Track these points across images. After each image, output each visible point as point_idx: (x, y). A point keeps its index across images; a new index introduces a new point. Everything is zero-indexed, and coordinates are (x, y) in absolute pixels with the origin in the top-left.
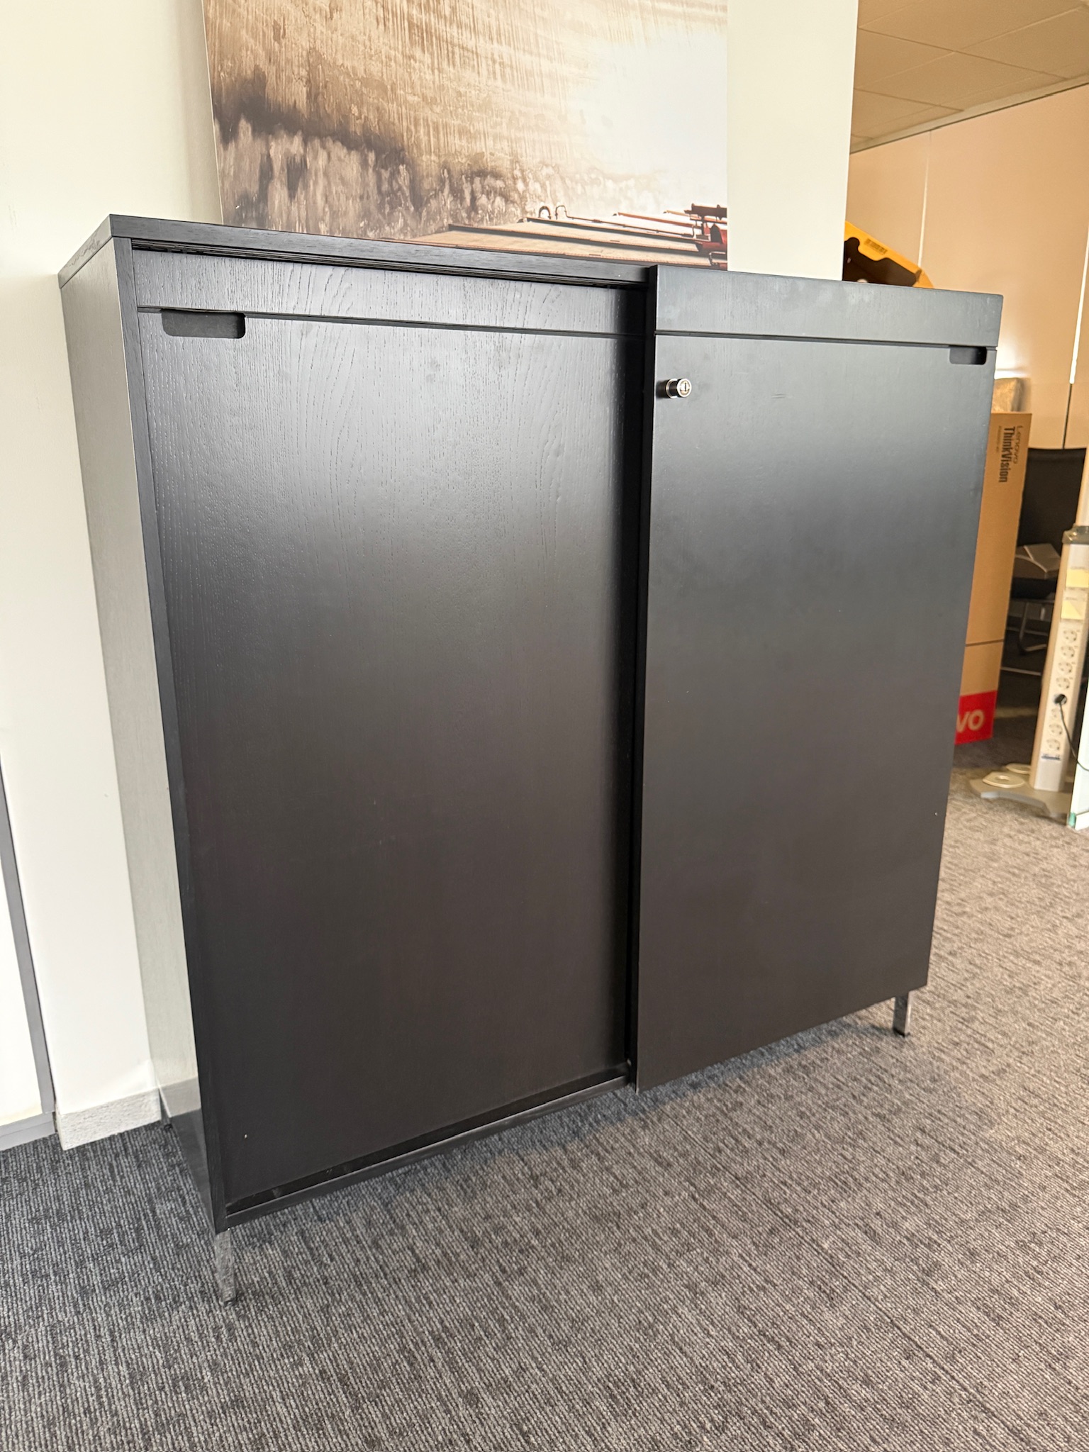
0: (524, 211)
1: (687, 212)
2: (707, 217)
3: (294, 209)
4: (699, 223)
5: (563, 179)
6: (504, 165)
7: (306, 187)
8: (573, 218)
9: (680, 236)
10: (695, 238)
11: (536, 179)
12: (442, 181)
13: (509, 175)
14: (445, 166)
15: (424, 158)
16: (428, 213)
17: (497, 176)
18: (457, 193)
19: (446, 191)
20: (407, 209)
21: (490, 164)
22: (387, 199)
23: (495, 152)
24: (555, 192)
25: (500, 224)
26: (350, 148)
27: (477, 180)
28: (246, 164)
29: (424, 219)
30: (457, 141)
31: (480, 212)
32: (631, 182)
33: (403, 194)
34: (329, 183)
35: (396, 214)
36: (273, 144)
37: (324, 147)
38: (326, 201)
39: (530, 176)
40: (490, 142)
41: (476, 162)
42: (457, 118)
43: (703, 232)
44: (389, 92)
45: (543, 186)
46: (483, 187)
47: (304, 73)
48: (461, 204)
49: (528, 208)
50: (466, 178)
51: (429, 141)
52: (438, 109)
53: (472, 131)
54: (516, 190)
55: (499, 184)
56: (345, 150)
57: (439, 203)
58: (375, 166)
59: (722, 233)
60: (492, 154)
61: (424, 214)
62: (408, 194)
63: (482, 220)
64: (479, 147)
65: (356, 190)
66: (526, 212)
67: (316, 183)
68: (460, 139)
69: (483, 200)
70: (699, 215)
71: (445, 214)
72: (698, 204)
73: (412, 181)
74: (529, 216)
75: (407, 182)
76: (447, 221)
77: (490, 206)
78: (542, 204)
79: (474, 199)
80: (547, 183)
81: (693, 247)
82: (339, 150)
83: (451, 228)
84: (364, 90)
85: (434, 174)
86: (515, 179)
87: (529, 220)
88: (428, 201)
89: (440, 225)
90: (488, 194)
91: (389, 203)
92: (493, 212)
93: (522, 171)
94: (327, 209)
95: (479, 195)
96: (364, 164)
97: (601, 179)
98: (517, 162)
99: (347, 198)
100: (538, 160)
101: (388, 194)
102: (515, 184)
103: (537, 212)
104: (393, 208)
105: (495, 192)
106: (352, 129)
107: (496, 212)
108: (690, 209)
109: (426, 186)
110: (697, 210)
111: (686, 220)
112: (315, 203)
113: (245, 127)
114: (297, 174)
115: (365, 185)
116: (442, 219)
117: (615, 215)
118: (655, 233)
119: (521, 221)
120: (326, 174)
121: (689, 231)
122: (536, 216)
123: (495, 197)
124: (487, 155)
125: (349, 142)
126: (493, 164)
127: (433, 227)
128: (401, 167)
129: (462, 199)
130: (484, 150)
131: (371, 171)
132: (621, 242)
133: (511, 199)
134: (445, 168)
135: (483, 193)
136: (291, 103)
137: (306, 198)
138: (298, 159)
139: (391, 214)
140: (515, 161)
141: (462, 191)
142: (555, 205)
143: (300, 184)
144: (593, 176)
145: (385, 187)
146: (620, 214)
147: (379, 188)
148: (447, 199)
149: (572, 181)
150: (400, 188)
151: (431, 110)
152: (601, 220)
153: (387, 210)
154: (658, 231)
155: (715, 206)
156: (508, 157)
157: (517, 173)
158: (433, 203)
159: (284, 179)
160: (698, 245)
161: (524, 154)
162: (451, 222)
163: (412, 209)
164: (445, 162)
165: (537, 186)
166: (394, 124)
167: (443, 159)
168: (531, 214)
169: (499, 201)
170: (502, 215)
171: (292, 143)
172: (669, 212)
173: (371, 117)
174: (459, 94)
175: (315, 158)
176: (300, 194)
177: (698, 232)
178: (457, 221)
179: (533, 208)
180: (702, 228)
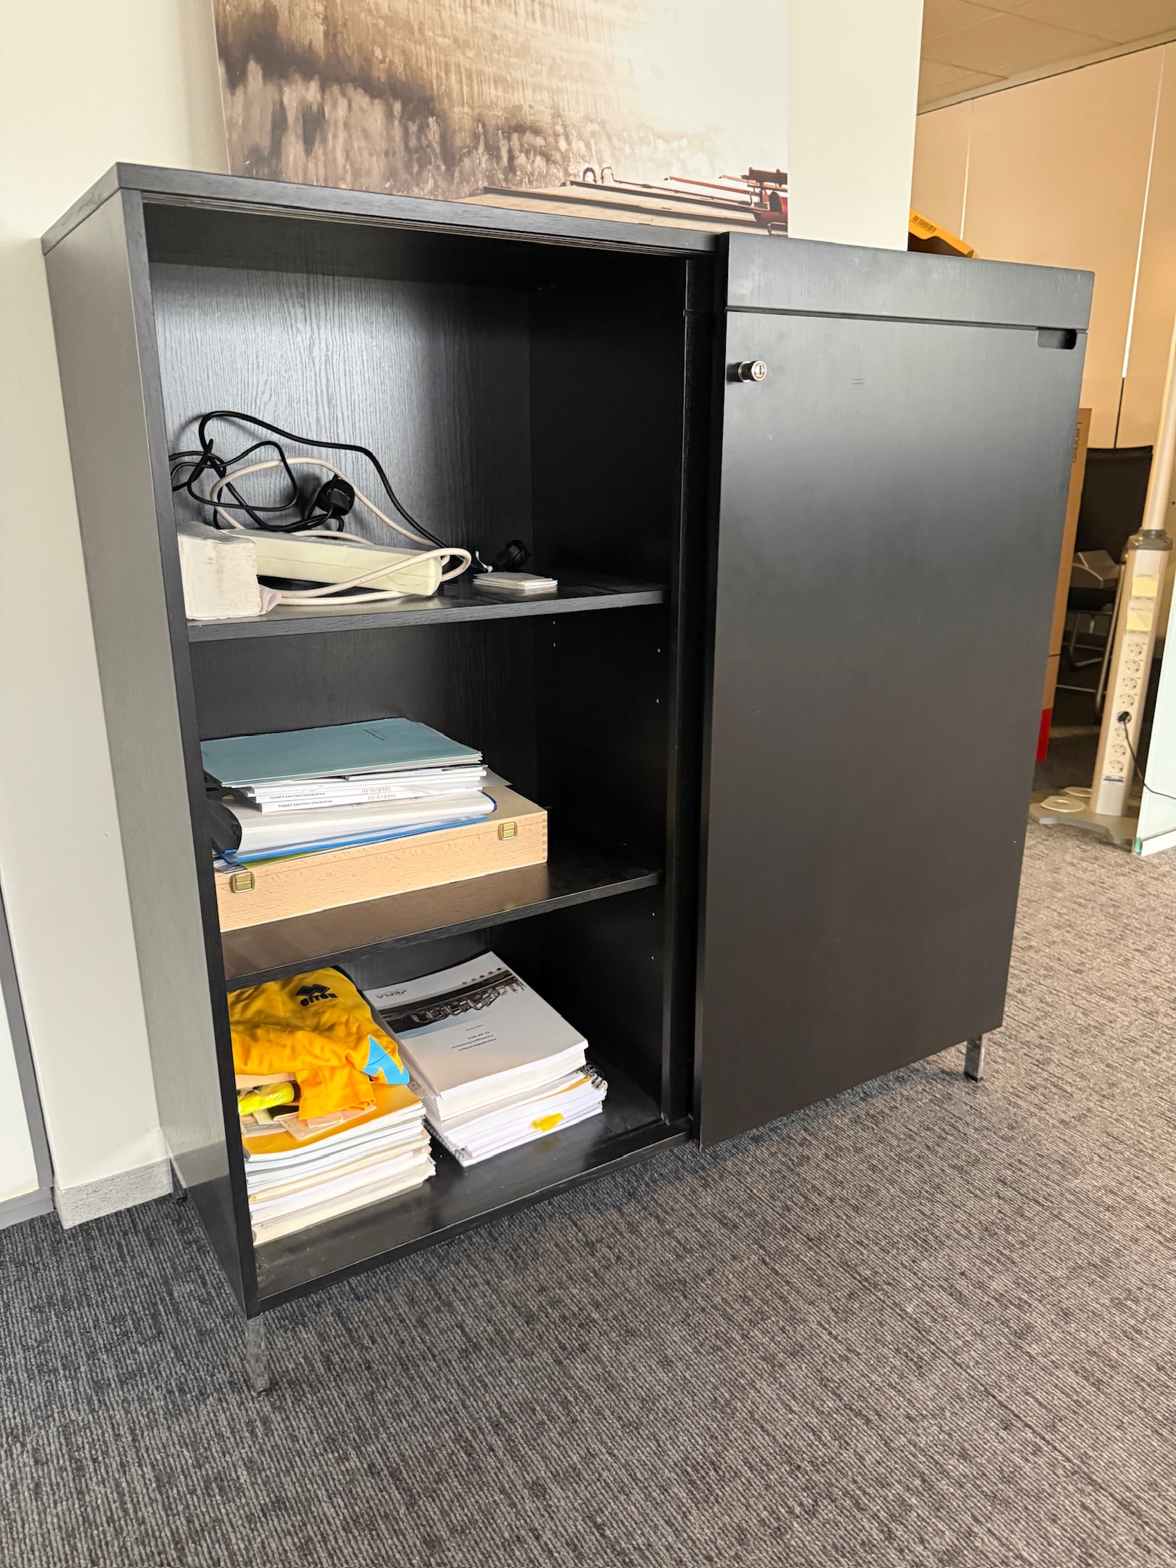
0: (567, 173)
1: (744, 177)
2: (767, 184)
3: (311, 165)
4: (758, 190)
5: (609, 137)
6: (545, 119)
7: (324, 141)
8: (621, 182)
9: (737, 204)
10: (753, 205)
11: (580, 137)
12: (476, 137)
13: (551, 131)
14: (479, 119)
15: (456, 110)
16: (461, 173)
17: (537, 132)
18: (493, 151)
19: (481, 148)
20: (438, 168)
21: (529, 118)
22: (416, 156)
23: (535, 105)
24: (601, 151)
25: (540, 187)
26: (373, 97)
27: (515, 136)
28: (256, 113)
29: (456, 180)
30: (492, 91)
31: (519, 173)
32: (684, 142)
33: (433, 150)
34: (350, 137)
35: (425, 173)
36: (286, 89)
37: (344, 94)
38: (348, 158)
39: (574, 132)
40: (529, 93)
41: (513, 115)
42: (492, 64)
43: (761, 200)
44: (417, 33)
45: (588, 146)
46: (522, 145)
47: (320, 8)
48: (498, 163)
49: (572, 170)
50: (503, 133)
51: (462, 90)
52: (470, 54)
53: (509, 79)
54: (558, 149)
55: (539, 141)
56: (367, 99)
57: (472, 162)
58: (401, 118)
59: (782, 202)
60: (531, 107)
61: (457, 174)
62: (438, 151)
63: (521, 182)
64: (517, 98)
65: (382, 145)
66: (569, 175)
67: (335, 137)
68: (496, 88)
69: (521, 159)
70: (757, 181)
71: (479, 176)
72: (756, 168)
73: (443, 136)
74: (572, 179)
75: (437, 136)
76: (481, 185)
77: (529, 166)
78: (587, 166)
79: (511, 158)
80: (592, 142)
81: (750, 217)
82: (361, 99)
83: (487, 191)
84: (389, 30)
85: (467, 127)
86: (556, 135)
87: (573, 183)
88: (461, 160)
89: (475, 187)
90: (527, 153)
91: (419, 161)
92: (532, 174)
93: (565, 127)
94: (348, 167)
95: (517, 153)
96: (389, 115)
97: (652, 138)
98: (559, 116)
99: (371, 154)
100: (582, 114)
101: (416, 151)
102: (557, 142)
103: (581, 175)
104: (421, 167)
105: (535, 151)
106: (375, 74)
107: (536, 174)
108: (748, 174)
109: (458, 142)
110: (755, 176)
111: (743, 186)
112: (335, 159)
113: (254, 70)
114: (313, 125)
115: (390, 139)
116: (476, 181)
117: (666, 179)
118: (710, 200)
119: (564, 184)
120: (346, 125)
121: (746, 198)
122: (580, 180)
123: (535, 156)
124: (526, 108)
125: (372, 89)
126: (532, 118)
127: (466, 189)
128: (431, 120)
129: (499, 158)
130: (522, 102)
131: (396, 123)
132: (673, 210)
133: (553, 158)
134: (480, 121)
135: (521, 151)
136: (307, 42)
137: (325, 154)
138: (315, 108)
139: (419, 173)
140: (557, 115)
141: (498, 149)
142: (600, 165)
143: (318, 138)
144: (642, 134)
145: (413, 143)
146: (672, 178)
147: (406, 144)
148: (481, 157)
149: (619, 139)
150: (429, 145)
151: (464, 54)
152: (651, 184)
153: (416, 169)
154: (712, 198)
155: (774, 171)
156: (549, 110)
157: (559, 129)
158: (467, 161)
159: (300, 131)
160: (756, 215)
161: (567, 108)
162: (486, 184)
163: (443, 168)
164: (480, 114)
165: (581, 145)
166: (422, 70)
167: (477, 111)
168: (575, 176)
169: (539, 161)
170: (544, 177)
171: (307, 89)
172: (724, 177)
173: (396, 61)
174: (494, 37)
175: (335, 105)
176: (318, 149)
177: (756, 199)
178: (494, 183)
179: (577, 169)
180: (760, 195)
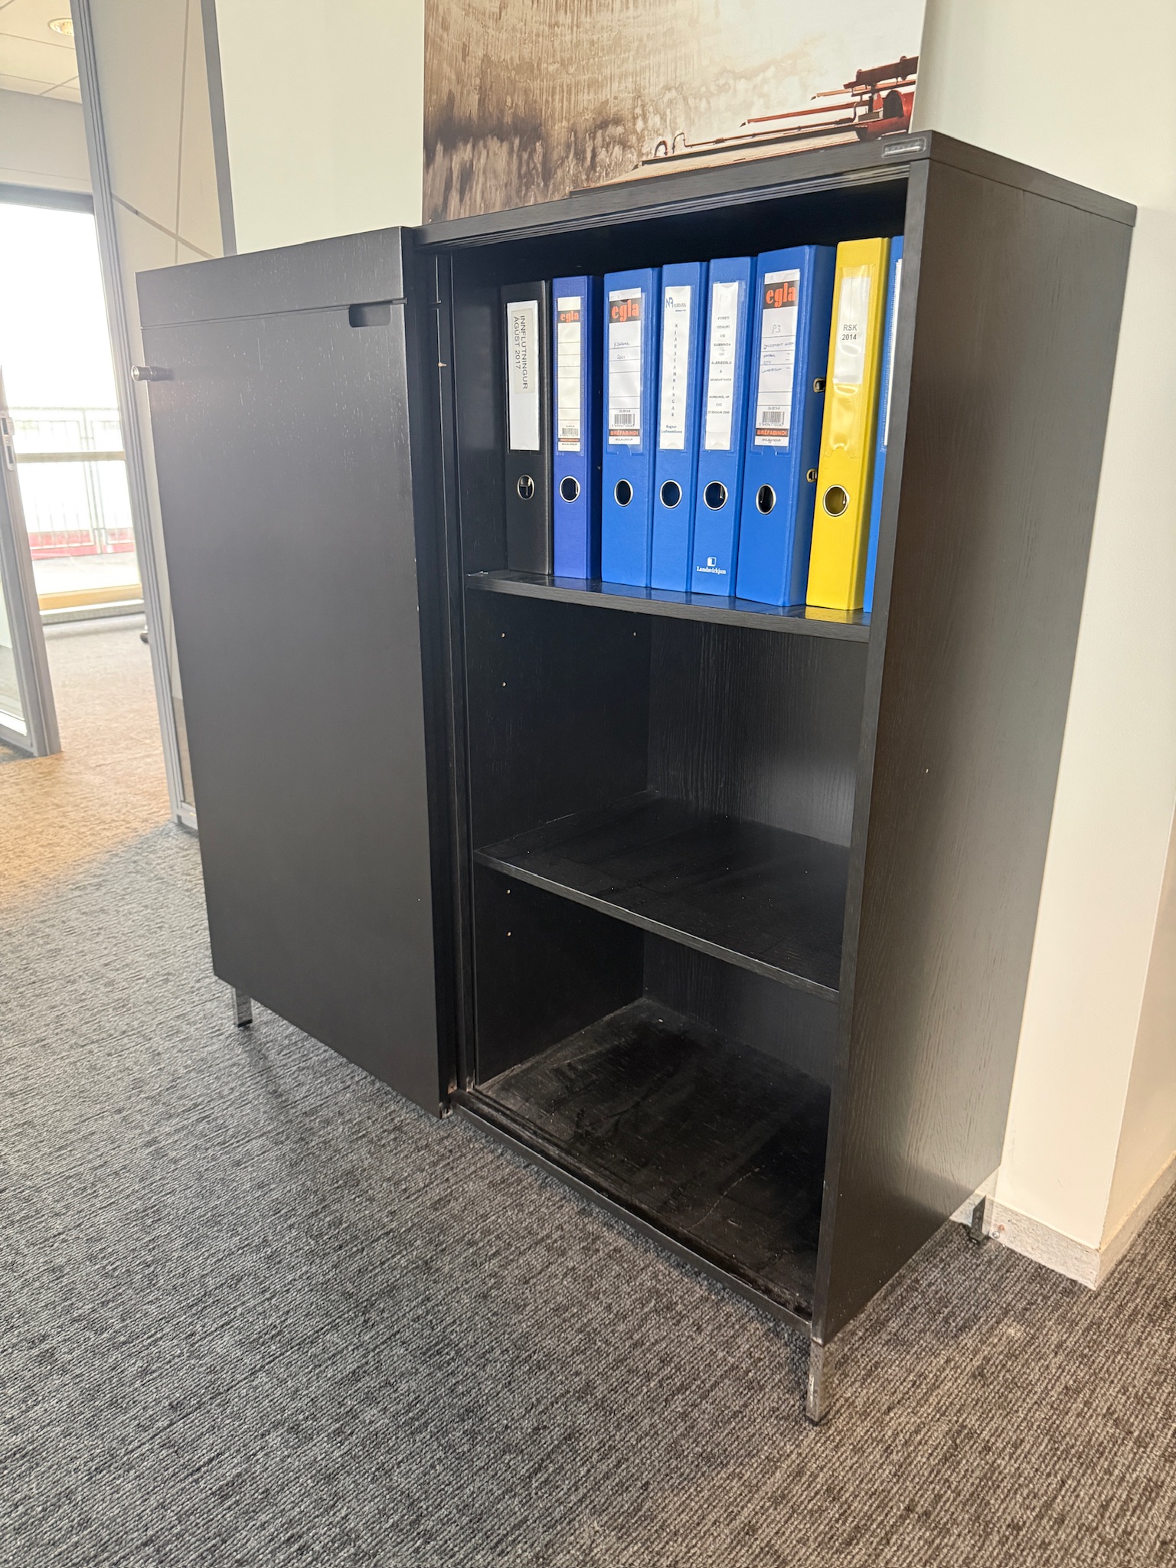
0: (640, 154)
1: (848, 86)
2: (881, 84)
3: (462, 211)
4: (866, 97)
8: (692, 146)
9: (833, 126)
10: (856, 121)
11: (657, 111)
12: (568, 146)
13: (630, 116)
15: (556, 128)
16: (554, 184)
17: (617, 121)
18: (580, 156)
19: (571, 155)
20: (539, 185)
21: (612, 110)
22: (525, 180)
23: (617, 95)
24: (675, 118)
25: (615, 177)
27: (599, 133)
29: (550, 192)
31: (598, 169)
32: (773, 69)
33: (537, 170)
34: (486, 181)
35: (529, 194)
36: (454, 157)
37: (485, 146)
38: (483, 197)
39: (651, 109)
40: (615, 85)
41: (600, 113)
43: (870, 110)
44: (535, 71)
45: (663, 119)
46: (604, 140)
47: (478, 81)
48: (582, 166)
49: (644, 151)
51: (562, 107)
54: (635, 132)
55: (620, 129)
58: (518, 151)
59: (904, 99)
61: (551, 186)
62: (540, 170)
63: (599, 177)
64: (605, 94)
65: (503, 179)
66: (643, 155)
69: (602, 154)
70: (866, 84)
71: (567, 182)
73: (545, 155)
74: (644, 158)
78: (660, 139)
79: (594, 155)
81: (853, 137)
86: (635, 118)
87: (644, 163)
88: (555, 172)
92: (609, 166)
93: (643, 106)
96: (511, 151)
102: (634, 124)
103: (653, 152)
106: (505, 121)
108: (854, 79)
109: (555, 156)
110: (868, 78)
111: (847, 98)
113: (439, 148)
114: (467, 174)
115: (509, 172)
118: (796, 132)
119: (636, 167)
122: (650, 158)
123: (613, 147)
125: (502, 134)
129: (584, 158)
132: (748, 159)
133: (629, 144)
134: (572, 130)
137: (470, 199)
139: (526, 195)
141: (584, 151)
142: (673, 134)
144: (721, 82)
145: (524, 169)
146: (749, 121)
148: (571, 163)
150: (535, 167)
152: (726, 137)
153: (524, 192)
154: (800, 128)
155: (897, 61)
156: (631, 95)
158: (559, 172)
159: (458, 187)
160: (861, 132)
162: (572, 189)
163: (542, 184)
164: (574, 123)
165: (657, 119)
166: (536, 101)
167: (571, 122)
168: (647, 154)
169: (617, 150)
172: (819, 95)
173: (520, 103)
176: (467, 197)
177: (862, 110)
178: (578, 186)
179: (649, 148)
180: (870, 103)
